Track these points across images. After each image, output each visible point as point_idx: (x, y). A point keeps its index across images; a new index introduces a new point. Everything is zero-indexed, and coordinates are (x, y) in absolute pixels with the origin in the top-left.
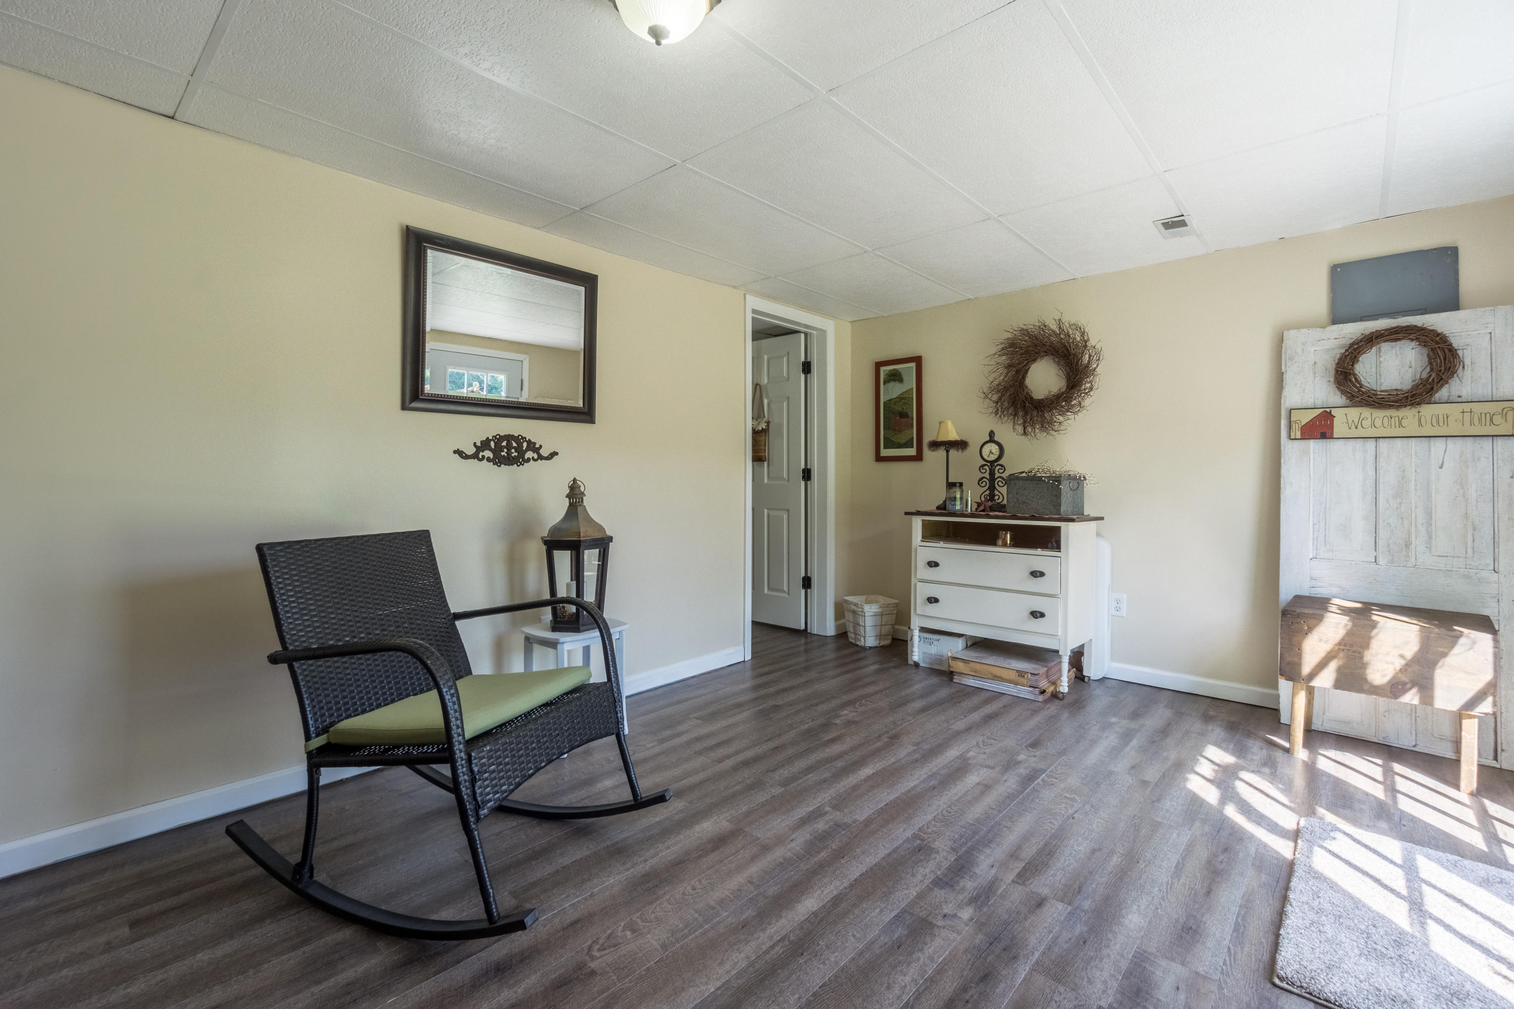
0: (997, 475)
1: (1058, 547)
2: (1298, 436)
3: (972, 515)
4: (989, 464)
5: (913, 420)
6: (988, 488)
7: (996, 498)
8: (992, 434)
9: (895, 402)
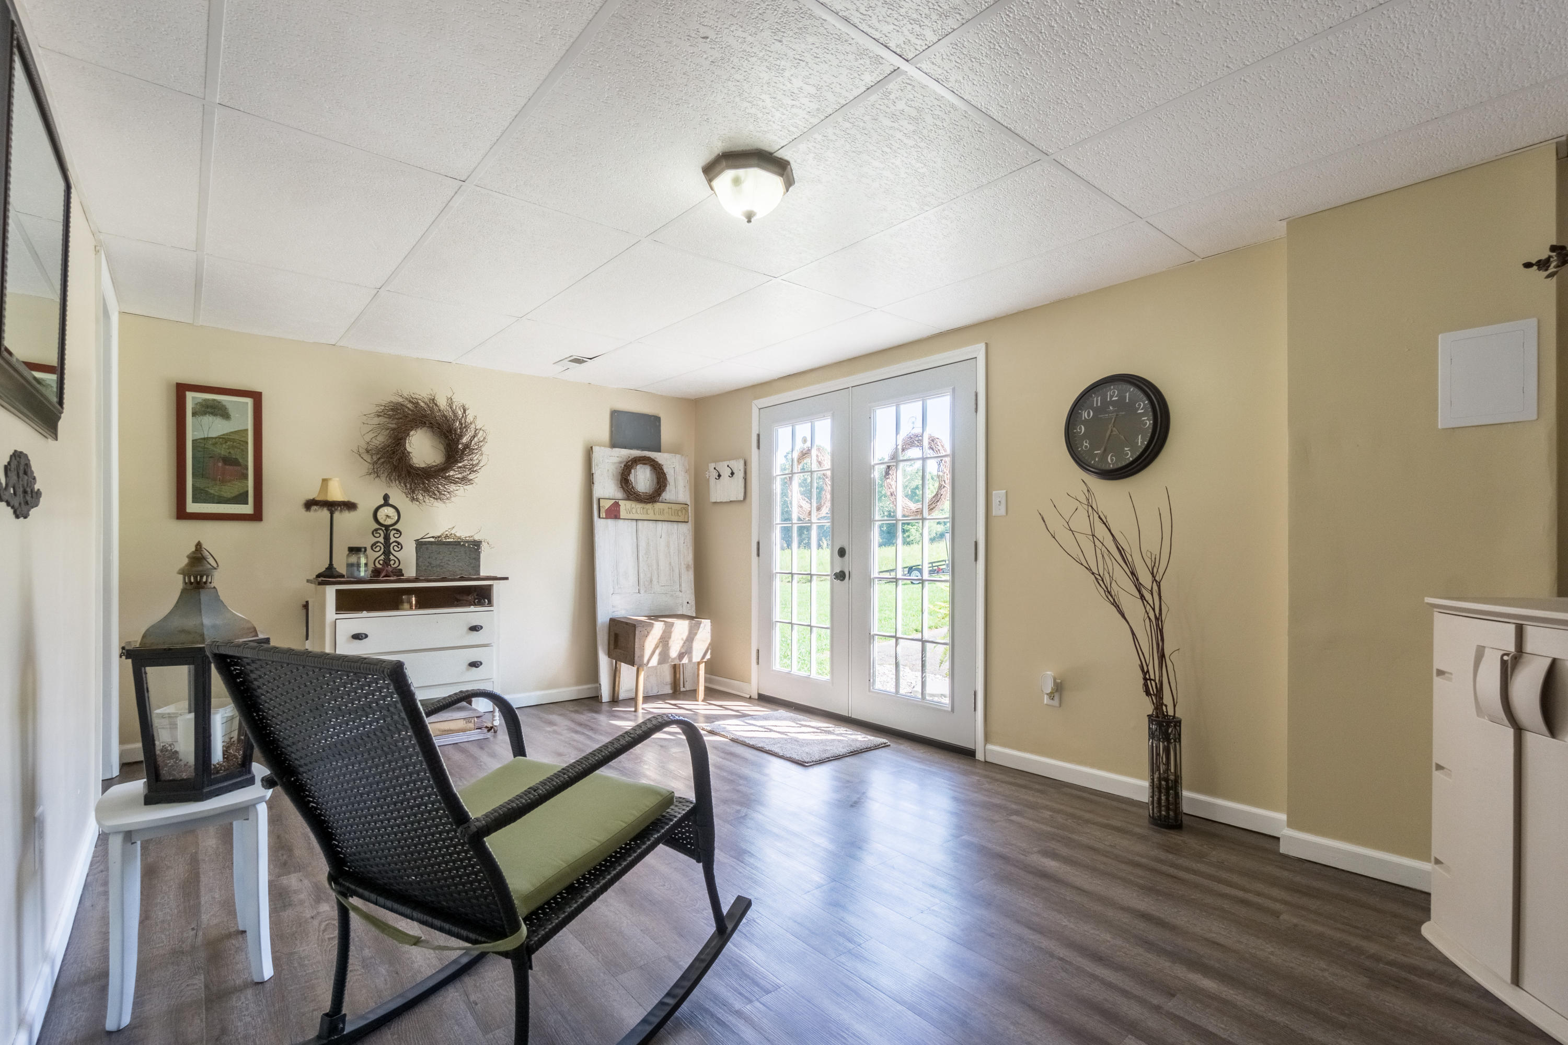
0: (392, 539)
1: (490, 603)
2: (604, 517)
3: (416, 580)
4: (383, 528)
5: (247, 469)
6: (383, 553)
7: (392, 562)
8: (386, 498)
9: (216, 443)
